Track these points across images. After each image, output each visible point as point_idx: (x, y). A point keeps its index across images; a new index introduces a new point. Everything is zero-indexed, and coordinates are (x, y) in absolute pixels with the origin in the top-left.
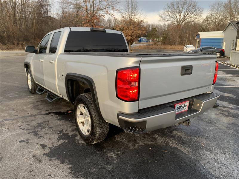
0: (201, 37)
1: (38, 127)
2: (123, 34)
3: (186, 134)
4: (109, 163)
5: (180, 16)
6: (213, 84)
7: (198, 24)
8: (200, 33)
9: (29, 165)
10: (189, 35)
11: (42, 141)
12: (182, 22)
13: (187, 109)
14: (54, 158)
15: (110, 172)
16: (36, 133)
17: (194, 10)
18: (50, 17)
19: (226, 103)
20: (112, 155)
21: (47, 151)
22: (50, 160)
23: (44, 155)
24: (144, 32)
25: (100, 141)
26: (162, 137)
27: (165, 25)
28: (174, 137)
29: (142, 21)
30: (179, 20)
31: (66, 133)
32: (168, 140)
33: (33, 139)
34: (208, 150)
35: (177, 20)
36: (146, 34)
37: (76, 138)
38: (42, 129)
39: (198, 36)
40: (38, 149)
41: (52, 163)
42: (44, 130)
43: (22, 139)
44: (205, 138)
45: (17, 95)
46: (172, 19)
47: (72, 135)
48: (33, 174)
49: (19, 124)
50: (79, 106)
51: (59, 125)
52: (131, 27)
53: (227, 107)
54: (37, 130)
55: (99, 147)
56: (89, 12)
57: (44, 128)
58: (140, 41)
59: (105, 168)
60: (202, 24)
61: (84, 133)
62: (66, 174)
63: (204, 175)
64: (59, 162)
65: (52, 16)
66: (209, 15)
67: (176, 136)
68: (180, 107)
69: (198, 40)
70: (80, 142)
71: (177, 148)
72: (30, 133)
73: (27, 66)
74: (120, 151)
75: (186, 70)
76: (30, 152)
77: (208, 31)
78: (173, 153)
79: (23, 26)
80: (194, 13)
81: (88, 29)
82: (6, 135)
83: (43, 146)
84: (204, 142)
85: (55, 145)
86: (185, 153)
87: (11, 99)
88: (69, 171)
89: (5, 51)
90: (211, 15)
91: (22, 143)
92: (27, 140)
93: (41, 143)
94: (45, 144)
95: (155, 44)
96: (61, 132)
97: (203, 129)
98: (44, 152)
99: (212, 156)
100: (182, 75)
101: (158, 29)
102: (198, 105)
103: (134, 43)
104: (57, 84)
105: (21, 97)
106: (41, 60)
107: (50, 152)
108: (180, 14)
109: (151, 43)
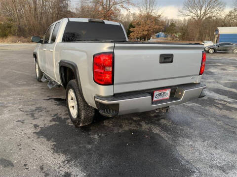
0: (220, 33)
1: (36, 110)
2: (122, 26)
3: (173, 123)
4: (89, 143)
5: (201, 10)
6: (200, 75)
7: (220, 19)
8: (219, 28)
9: (19, 140)
10: (209, 30)
11: (35, 122)
12: (203, 17)
13: (168, 97)
14: (42, 136)
15: (88, 150)
16: (33, 115)
17: (217, 4)
18: (70, 11)
19: (225, 97)
20: (96, 136)
21: (38, 130)
22: (38, 138)
23: (34, 133)
24: (161, 27)
25: (87, 124)
26: (148, 124)
27: (185, 20)
28: (159, 125)
29: (159, 16)
30: (199, 15)
31: (60, 116)
32: (153, 127)
33: (29, 120)
34: (188, 137)
35: (198, 15)
36: (163, 29)
37: (67, 121)
38: (39, 112)
39: (217, 31)
40: (30, 128)
41: (39, 140)
42: (40, 113)
43: (20, 119)
44: (190, 128)
45: (25, 83)
46: (192, 14)
47: (65, 118)
48: (20, 147)
49: (20, 107)
50: (70, 91)
51: (55, 110)
52: (149, 22)
53: (225, 101)
54: (34, 112)
55: (85, 129)
56: (105, 6)
57: (41, 111)
58: (158, 36)
59: (85, 147)
60: (225, 20)
61: (73, 116)
62: (48, 149)
63: (175, 158)
64: (46, 139)
65: (71, 11)
66: (232, 9)
67: (162, 124)
68: (160, 94)
69: (216, 36)
70: (69, 124)
71: (158, 135)
72: (27, 115)
73: (35, 56)
74: (104, 134)
75: (165, 58)
76: (23, 130)
77: (230, 26)
78: (153, 138)
79: (44, 20)
80: (216, 8)
81: (86, 20)
82: (6, 115)
83: (36, 126)
84: (188, 130)
85: (47, 126)
86: (164, 139)
87: (19, 86)
88: (52, 147)
89: (25, 44)
90: (235, 9)
91: (18, 123)
92: (23, 121)
93: (34, 123)
94: (38, 124)
95: (173, 39)
96: (55, 115)
97: (192, 118)
98: (35, 131)
99: (190, 143)
100: (160, 63)
101: (178, 24)
102: (180, 93)
103: (151, 38)
104: (55, 71)
105: (28, 85)
106: (44, 49)
107: (40, 131)
108: (201, 9)
109: (169, 38)
